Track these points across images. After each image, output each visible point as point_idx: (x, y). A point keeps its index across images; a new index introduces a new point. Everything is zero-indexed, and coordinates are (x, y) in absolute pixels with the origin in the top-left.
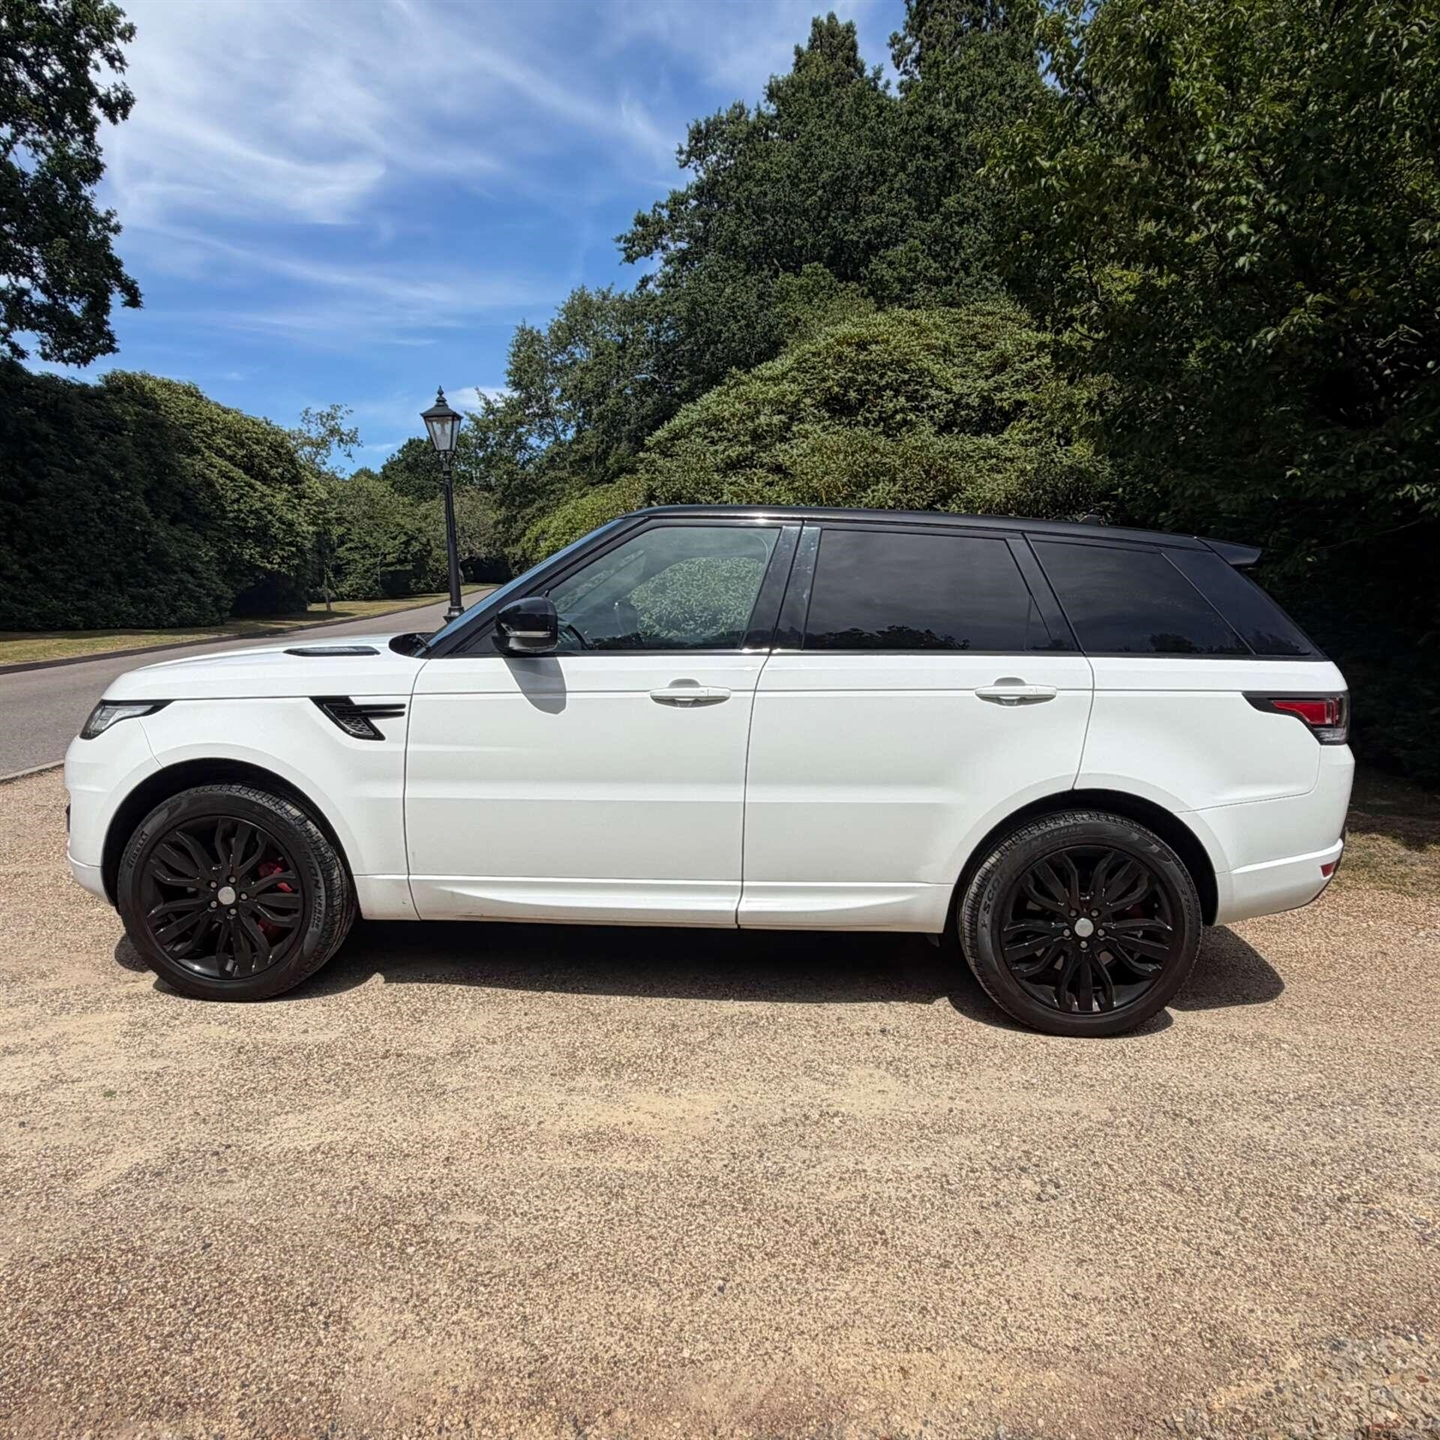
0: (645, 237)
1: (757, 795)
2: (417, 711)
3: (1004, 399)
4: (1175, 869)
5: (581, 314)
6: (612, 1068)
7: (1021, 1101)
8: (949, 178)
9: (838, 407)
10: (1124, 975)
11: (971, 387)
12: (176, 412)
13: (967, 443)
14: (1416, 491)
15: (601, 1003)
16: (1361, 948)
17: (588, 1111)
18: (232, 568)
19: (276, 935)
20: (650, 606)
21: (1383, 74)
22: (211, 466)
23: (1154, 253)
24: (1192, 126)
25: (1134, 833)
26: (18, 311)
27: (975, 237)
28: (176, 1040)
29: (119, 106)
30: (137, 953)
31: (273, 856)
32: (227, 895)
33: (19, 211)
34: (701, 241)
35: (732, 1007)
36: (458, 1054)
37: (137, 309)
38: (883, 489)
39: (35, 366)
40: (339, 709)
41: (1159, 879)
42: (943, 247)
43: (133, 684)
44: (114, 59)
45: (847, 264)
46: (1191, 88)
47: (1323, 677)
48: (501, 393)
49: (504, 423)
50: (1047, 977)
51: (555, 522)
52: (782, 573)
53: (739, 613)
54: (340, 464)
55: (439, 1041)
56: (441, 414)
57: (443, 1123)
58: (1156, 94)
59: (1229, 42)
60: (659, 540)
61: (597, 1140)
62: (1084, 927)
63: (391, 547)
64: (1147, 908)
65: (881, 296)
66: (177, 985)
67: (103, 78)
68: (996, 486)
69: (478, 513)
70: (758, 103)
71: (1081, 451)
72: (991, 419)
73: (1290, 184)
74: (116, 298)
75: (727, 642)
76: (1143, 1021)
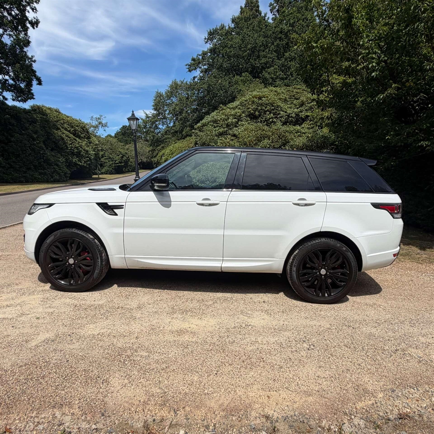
0: (194, 64)
1: (227, 232)
2: (127, 207)
3: (303, 115)
4: (350, 255)
5: (175, 88)
6: (185, 312)
7: (305, 322)
8: (287, 47)
9: (253, 117)
10: (335, 286)
11: (292, 111)
12: (52, 117)
13: (292, 128)
14: (424, 143)
15: (181, 293)
16: (405, 279)
17: (178, 324)
18: (70, 165)
19: (86, 273)
20: (196, 177)
21: (416, 18)
22: (63, 134)
23: (347, 72)
24: (358, 34)
25: (338, 244)
26: (5, 86)
27: (294, 65)
28: (57, 303)
29: (35, 24)
30: (44, 278)
31: (85, 250)
32: (71, 261)
33: (5, 55)
34: (211, 66)
35: (220, 295)
36: (139, 307)
37: (41, 86)
38: (266, 142)
39: (10, 103)
40: (104, 206)
41: (345, 258)
42: (285, 68)
43: (43, 199)
44: (34, 9)
45: (256, 73)
46: (359, 22)
47: (394, 199)
48: (151, 112)
49: (152, 121)
50: (312, 286)
51: (167, 151)
52: (235, 167)
53: (222, 179)
54: (102, 133)
55: (134, 304)
56: (133, 118)
57: (136, 327)
58: (348, 24)
59: (370, 8)
60: (198, 157)
61: (180, 332)
62: (323, 272)
63: (117, 158)
64: (342, 266)
65: (266, 83)
66: (56, 287)
67: (30, 15)
68: (300, 141)
69: (144, 148)
70: (228, 24)
71: (326, 130)
72: (299, 121)
73: (388, 51)
74: (35, 82)
75: (219, 187)
76: (340, 299)
